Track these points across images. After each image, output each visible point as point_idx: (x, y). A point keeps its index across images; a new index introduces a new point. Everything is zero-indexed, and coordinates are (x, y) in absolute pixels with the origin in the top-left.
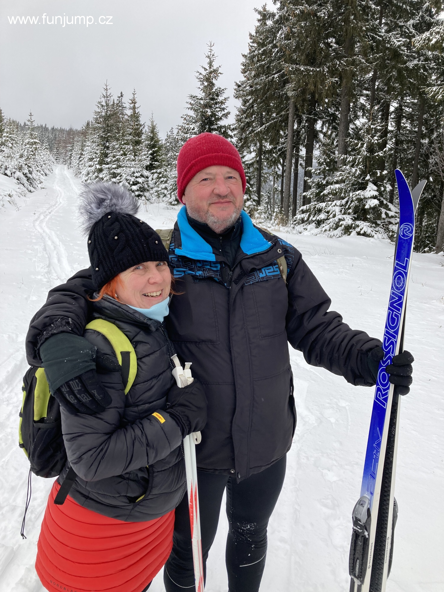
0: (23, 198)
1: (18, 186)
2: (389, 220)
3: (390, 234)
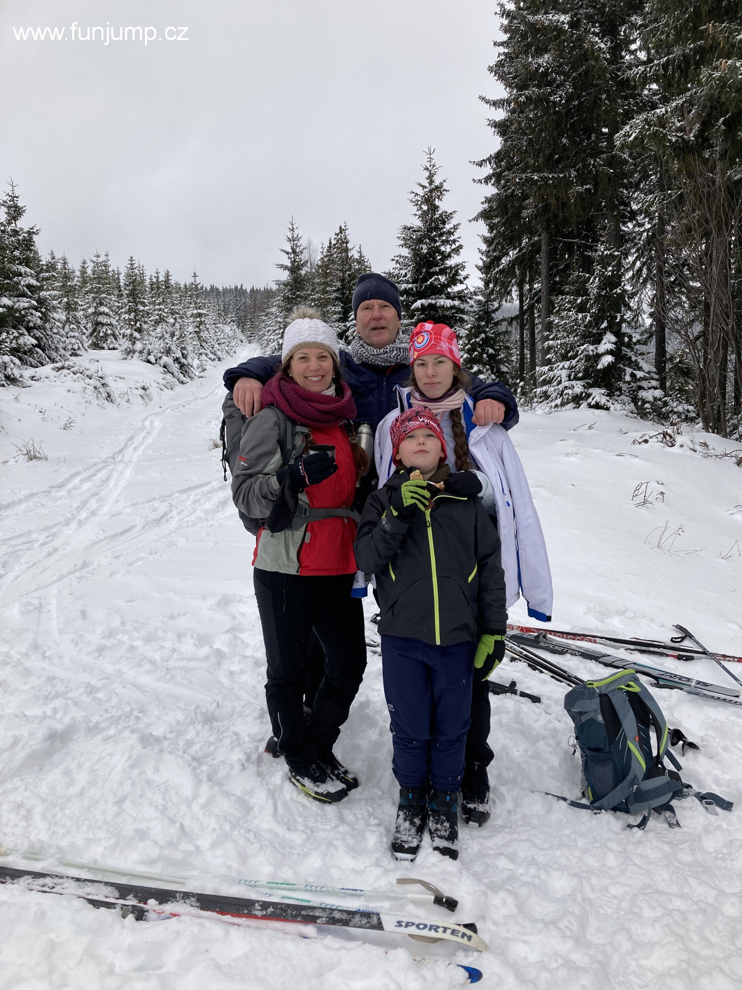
0: (170, 392)
1: (164, 376)
2: (639, 384)
3: (640, 403)
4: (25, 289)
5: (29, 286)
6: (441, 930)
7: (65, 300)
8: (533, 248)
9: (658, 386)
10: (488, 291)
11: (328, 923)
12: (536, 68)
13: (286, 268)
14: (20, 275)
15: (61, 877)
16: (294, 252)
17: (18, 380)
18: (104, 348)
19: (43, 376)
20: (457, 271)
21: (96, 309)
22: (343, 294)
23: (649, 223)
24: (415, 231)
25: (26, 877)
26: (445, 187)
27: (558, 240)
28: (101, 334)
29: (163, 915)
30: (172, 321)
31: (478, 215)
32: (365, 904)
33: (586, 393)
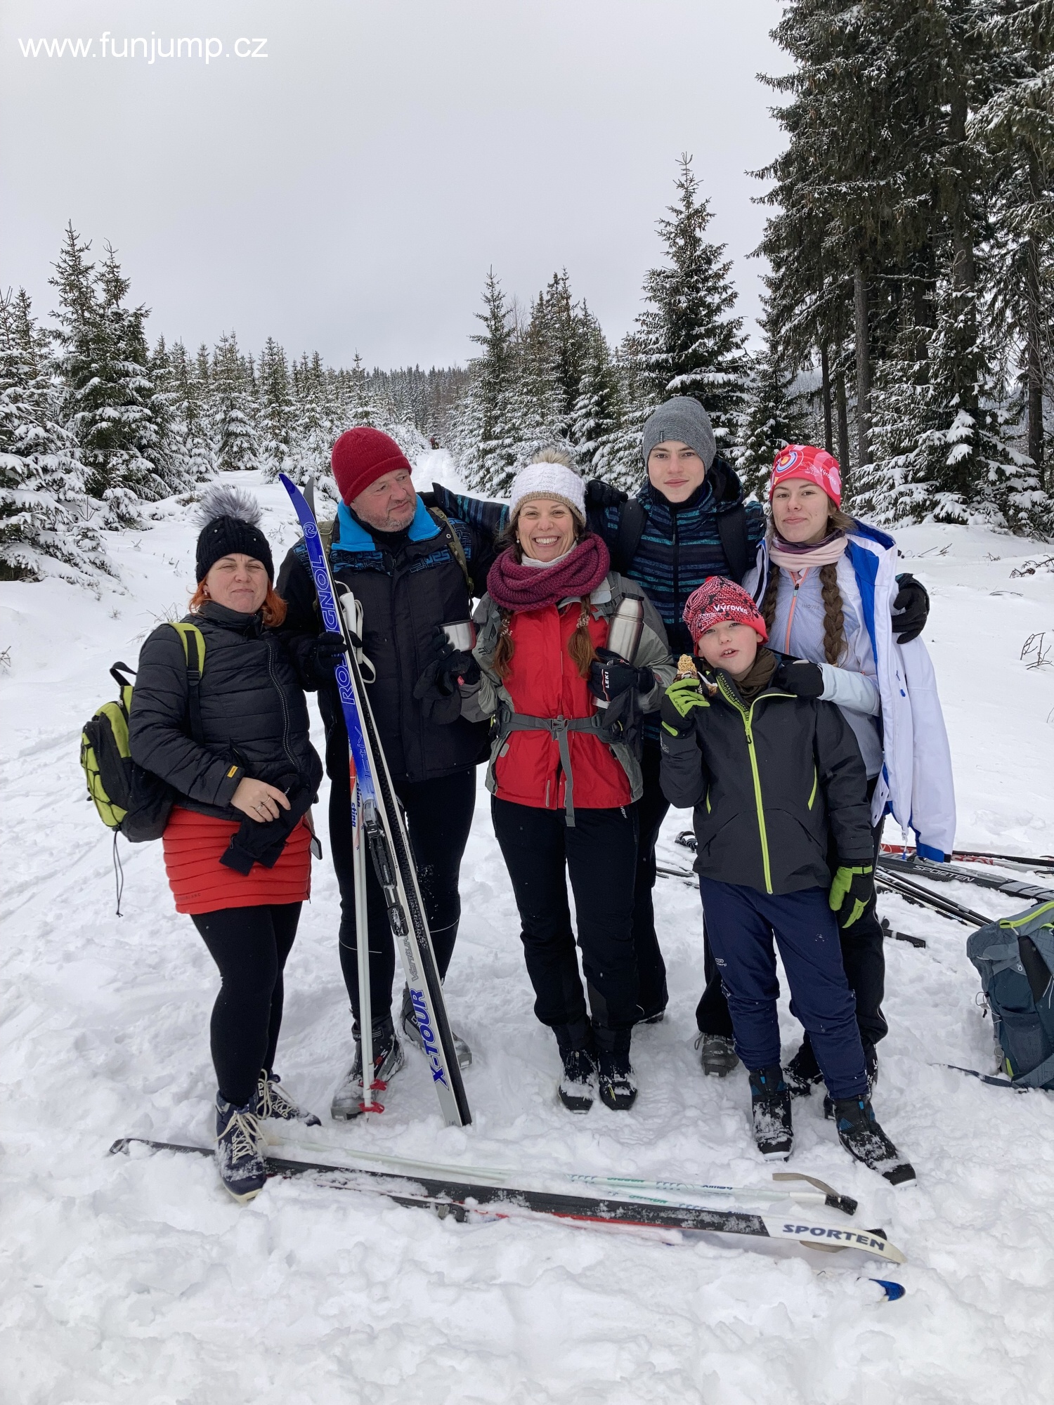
2: (1009, 483)
3: (1011, 512)
4: (135, 393)
5: (139, 390)
6: (843, 1236)
7: (186, 404)
8: (841, 291)
9: (1038, 486)
10: (776, 356)
11: (696, 1227)
12: (840, 27)
13: (485, 341)
14: (127, 374)
15: (353, 1171)
16: (495, 316)
17: (135, 521)
18: (239, 469)
19: (166, 514)
20: (730, 331)
21: (226, 414)
22: (566, 372)
23: (1013, 241)
24: (668, 277)
25: (310, 1171)
26: (709, 209)
27: (877, 278)
28: (235, 449)
29: (487, 1216)
30: (328, 424)
31: (760, 248)
32: (737, 1205)
33: (931, 501)
